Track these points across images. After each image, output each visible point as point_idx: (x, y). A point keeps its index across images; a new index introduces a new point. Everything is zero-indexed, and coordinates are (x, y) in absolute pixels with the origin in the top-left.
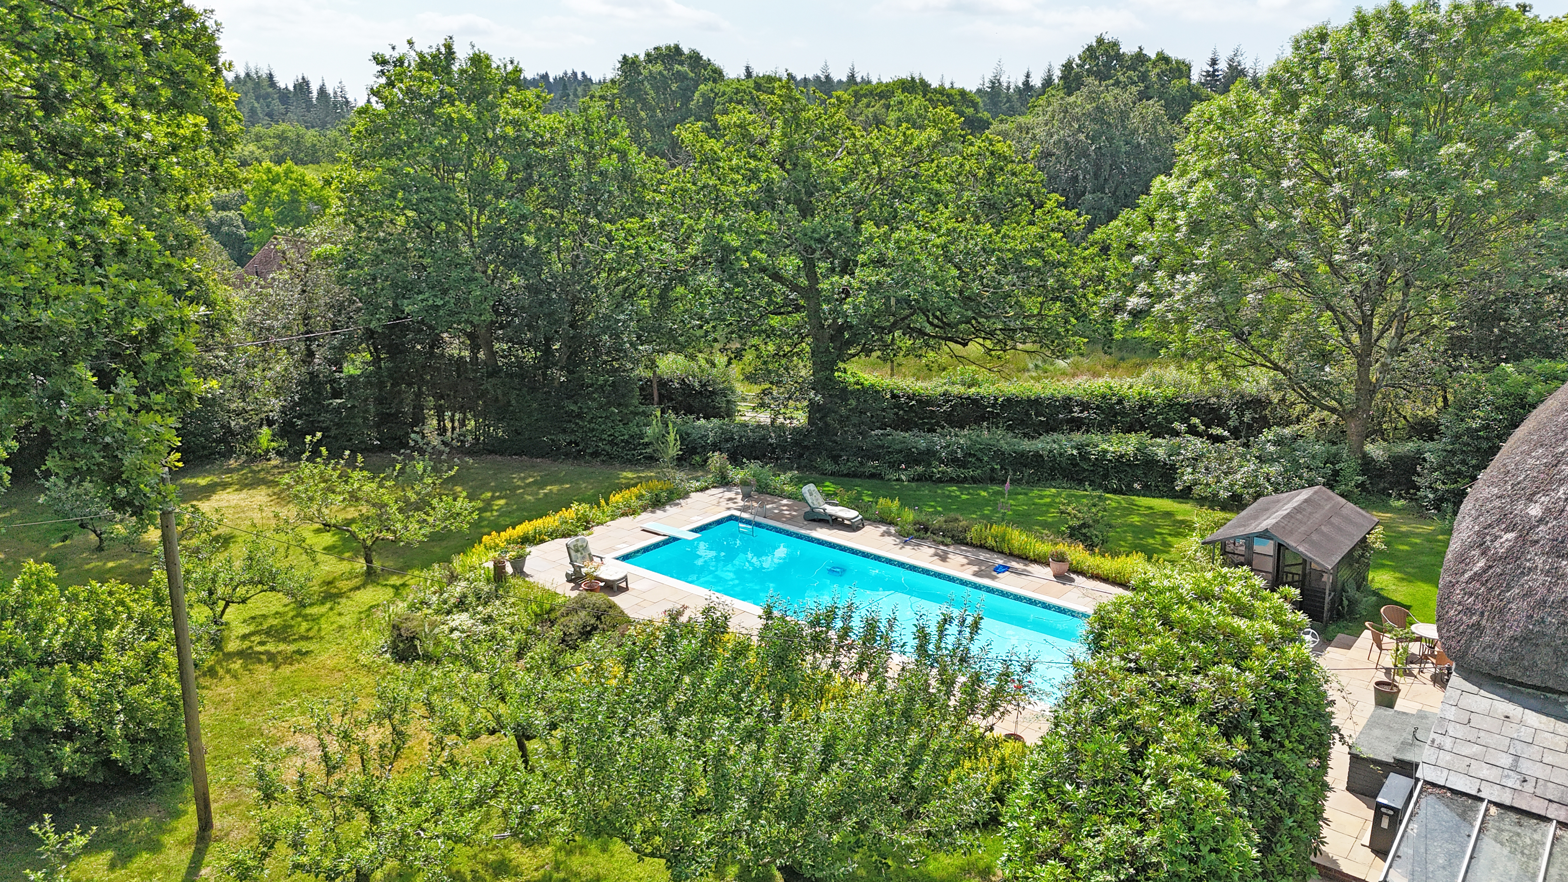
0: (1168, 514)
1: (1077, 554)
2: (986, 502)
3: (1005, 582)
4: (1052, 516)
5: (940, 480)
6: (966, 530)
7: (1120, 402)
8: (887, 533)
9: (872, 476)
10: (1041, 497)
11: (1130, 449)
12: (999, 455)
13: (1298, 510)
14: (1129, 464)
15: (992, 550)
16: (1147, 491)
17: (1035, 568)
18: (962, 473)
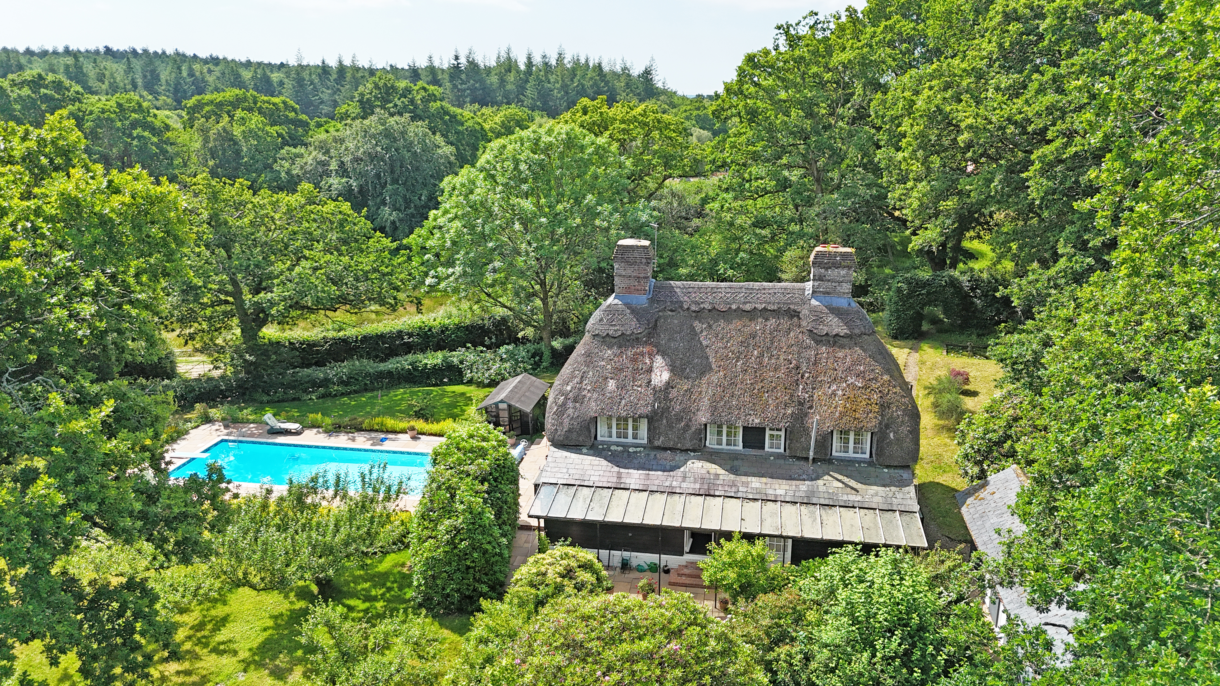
0: (463, 394)
1: (420, 425)
2: (365, 405)
3: (388, 446)
4: (403, 407)
5: (335, 395)
6: (362, 423)
7: (430, 330)
8: (319, 432)
9: (294, 399)
10: (396, 396)
11: (439, 361)
12: (368, 374)
13: (515, 387)
14: (440, 369)
15: (377, 431)
16: (451, 383)
17: (400, 436)
18: (348, 389)
